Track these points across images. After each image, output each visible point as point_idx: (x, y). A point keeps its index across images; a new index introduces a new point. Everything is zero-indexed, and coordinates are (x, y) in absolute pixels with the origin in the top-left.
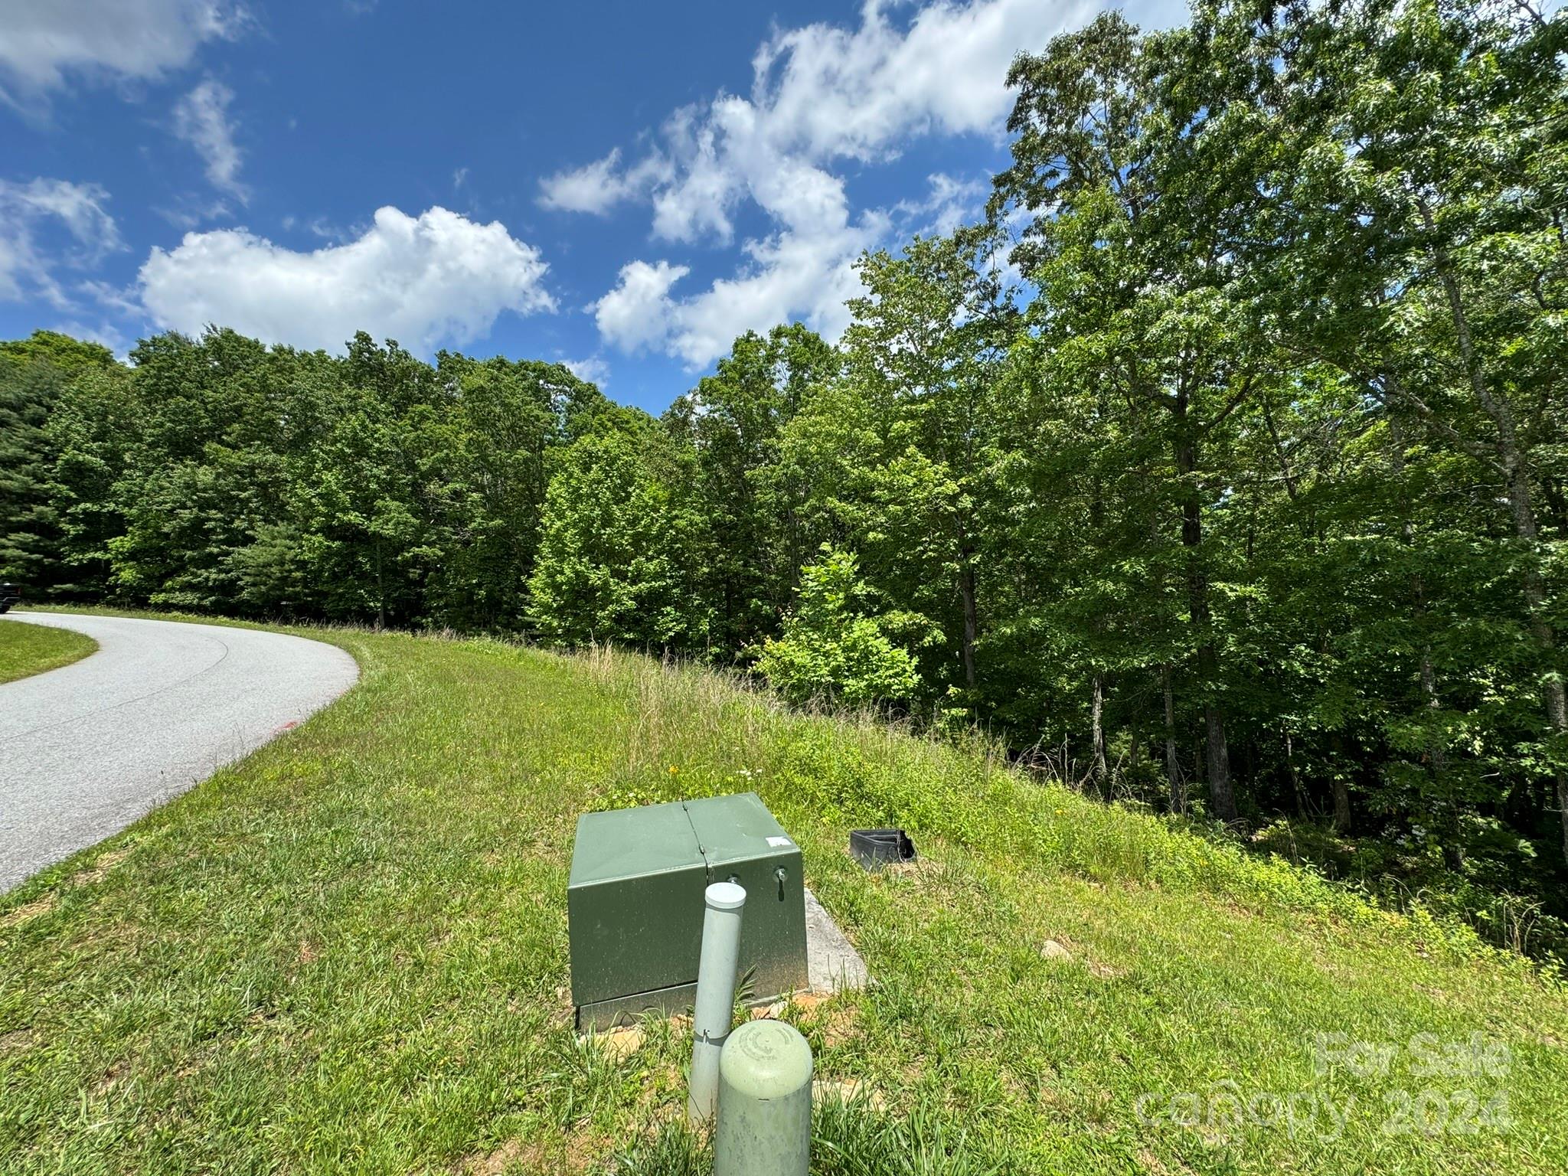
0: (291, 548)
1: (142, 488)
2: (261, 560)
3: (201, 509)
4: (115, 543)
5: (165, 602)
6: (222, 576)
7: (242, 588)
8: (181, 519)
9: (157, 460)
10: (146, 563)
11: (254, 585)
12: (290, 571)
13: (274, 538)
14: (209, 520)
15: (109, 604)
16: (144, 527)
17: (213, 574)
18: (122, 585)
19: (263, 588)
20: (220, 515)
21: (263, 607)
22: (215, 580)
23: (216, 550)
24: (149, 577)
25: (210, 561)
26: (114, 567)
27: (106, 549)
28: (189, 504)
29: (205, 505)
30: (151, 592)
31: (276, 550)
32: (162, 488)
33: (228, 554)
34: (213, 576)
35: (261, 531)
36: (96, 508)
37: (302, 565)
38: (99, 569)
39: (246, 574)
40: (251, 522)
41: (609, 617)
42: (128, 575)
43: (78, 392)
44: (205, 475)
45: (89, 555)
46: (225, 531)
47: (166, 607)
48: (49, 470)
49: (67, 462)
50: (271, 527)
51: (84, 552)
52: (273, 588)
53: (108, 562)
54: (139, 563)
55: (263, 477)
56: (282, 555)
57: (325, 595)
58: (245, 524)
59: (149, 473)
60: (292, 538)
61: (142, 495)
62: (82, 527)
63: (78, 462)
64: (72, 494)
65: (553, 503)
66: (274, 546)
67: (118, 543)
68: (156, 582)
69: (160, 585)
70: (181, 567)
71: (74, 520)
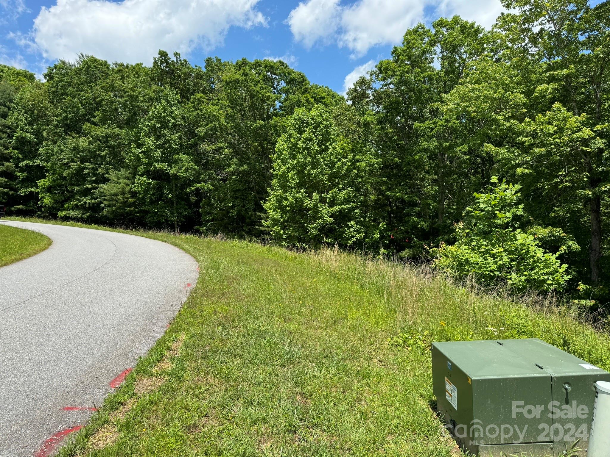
0: (128, 185)
1: (53, 151)
2: (113, 192)
3: (82, 163)
4: (41, 182)
5: (65, 216)
6: (93, 201)
7: (103, 208)
8: (72, 168)
9: (59, 135)
10: (56, 194)
11: (109, 206)
12: (128, 198)
13: (119, 179)
14: (85, 168)
15: (39, 217)
16: (53, 174)
17: (88, 200)
18: (45, 206)
19: (114, 208)
20: (91, 166)
21: (113, 219)
22: (89, 203)
23: (90, 186)
24: (57, 202)
25: (86, 192)
26: (40, 196)
27: (37, 186)
28: (76, 159)
29: (83, 160)
30: (58, 210)
31: (120, 186)
32: (62, 151)
33: (96, 188)
34: (88, 201)
35: (112, 175)
36: (31, 163)
37: (134, 194)
38: (33, 197)
39: (104, 200)
40: (107, 169)
41: (316, 228)
42: (47, 201)
43: (21, 98)
44: (83, 142)
45: (30, 190)
46: (94, 175)
47: (66, 219)
48: (10, 142)
49: (18, 138)
50: (117, 172)
51: (26, 187)
52: (120, 208)
53: (38, 193)
54: (52, 194)
55: (113, 143)
56: (123, 188)
57: (146, 212)
58: (104, 171)
59: (55, 143)
60: (128, 178)
61: (53, 155)
62: (25, 174)
63: (23, 138)
64: (20, 156)
65: (280, 153)
66: (119, 183)
67: (42, 183)
68: (60, 204)
69: (63, 206)
70: (72, 196)
71: (22, 170)
